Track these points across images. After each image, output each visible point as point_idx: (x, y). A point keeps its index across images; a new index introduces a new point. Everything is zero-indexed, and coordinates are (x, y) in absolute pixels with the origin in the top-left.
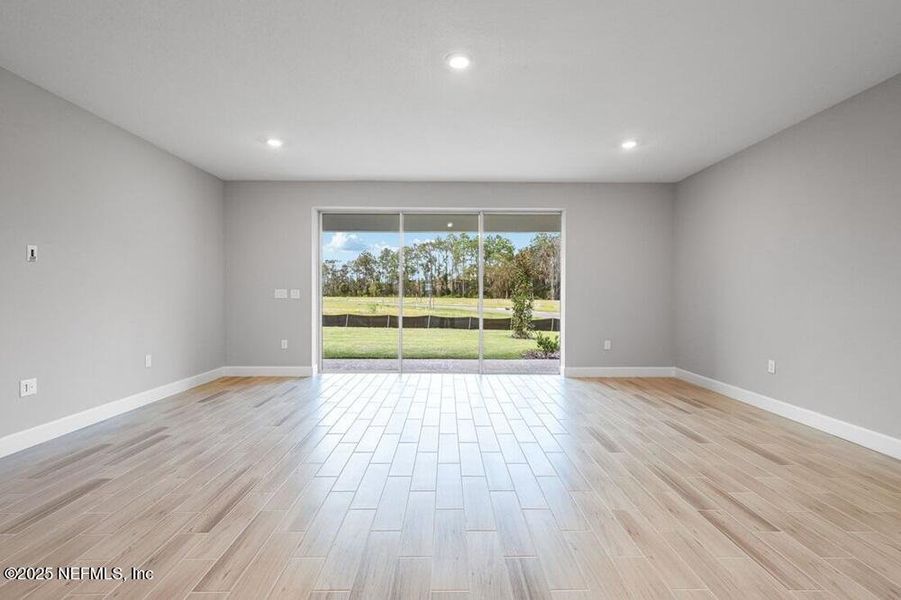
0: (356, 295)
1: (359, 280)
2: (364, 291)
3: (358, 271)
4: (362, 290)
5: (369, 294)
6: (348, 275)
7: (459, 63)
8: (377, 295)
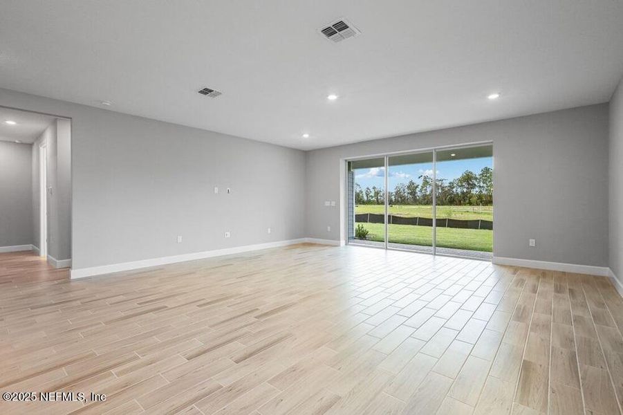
0: (460, 204)
1: (463, 193)
2: (467, 201)
3: (462, 186)
4: (465, 201)
5: (470, 204)
6: (454, 190)
7: (332, 97)
8: (478, 205)
